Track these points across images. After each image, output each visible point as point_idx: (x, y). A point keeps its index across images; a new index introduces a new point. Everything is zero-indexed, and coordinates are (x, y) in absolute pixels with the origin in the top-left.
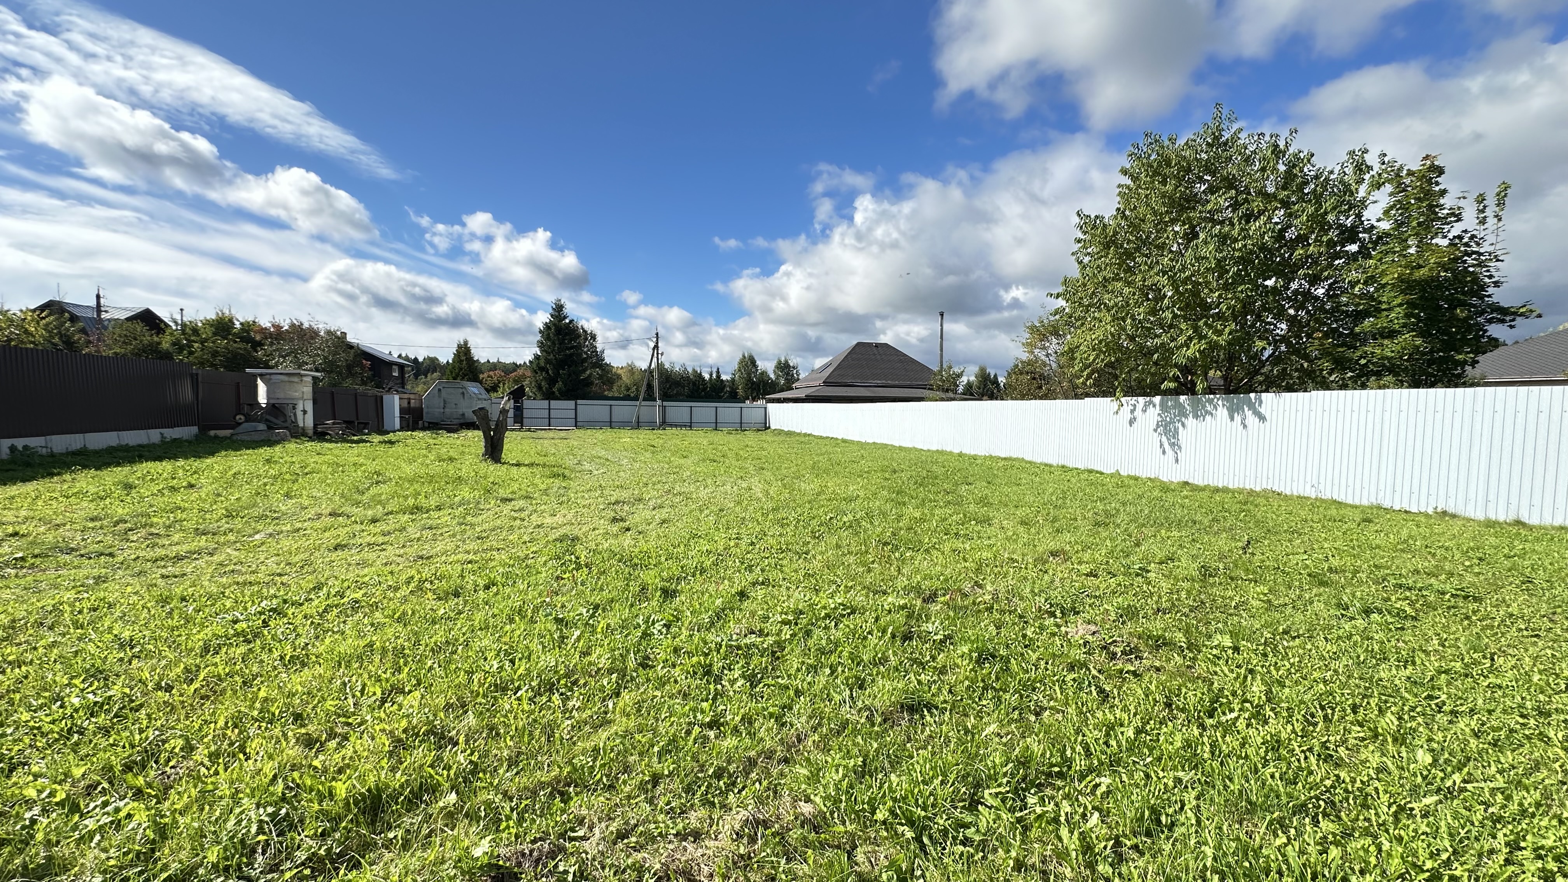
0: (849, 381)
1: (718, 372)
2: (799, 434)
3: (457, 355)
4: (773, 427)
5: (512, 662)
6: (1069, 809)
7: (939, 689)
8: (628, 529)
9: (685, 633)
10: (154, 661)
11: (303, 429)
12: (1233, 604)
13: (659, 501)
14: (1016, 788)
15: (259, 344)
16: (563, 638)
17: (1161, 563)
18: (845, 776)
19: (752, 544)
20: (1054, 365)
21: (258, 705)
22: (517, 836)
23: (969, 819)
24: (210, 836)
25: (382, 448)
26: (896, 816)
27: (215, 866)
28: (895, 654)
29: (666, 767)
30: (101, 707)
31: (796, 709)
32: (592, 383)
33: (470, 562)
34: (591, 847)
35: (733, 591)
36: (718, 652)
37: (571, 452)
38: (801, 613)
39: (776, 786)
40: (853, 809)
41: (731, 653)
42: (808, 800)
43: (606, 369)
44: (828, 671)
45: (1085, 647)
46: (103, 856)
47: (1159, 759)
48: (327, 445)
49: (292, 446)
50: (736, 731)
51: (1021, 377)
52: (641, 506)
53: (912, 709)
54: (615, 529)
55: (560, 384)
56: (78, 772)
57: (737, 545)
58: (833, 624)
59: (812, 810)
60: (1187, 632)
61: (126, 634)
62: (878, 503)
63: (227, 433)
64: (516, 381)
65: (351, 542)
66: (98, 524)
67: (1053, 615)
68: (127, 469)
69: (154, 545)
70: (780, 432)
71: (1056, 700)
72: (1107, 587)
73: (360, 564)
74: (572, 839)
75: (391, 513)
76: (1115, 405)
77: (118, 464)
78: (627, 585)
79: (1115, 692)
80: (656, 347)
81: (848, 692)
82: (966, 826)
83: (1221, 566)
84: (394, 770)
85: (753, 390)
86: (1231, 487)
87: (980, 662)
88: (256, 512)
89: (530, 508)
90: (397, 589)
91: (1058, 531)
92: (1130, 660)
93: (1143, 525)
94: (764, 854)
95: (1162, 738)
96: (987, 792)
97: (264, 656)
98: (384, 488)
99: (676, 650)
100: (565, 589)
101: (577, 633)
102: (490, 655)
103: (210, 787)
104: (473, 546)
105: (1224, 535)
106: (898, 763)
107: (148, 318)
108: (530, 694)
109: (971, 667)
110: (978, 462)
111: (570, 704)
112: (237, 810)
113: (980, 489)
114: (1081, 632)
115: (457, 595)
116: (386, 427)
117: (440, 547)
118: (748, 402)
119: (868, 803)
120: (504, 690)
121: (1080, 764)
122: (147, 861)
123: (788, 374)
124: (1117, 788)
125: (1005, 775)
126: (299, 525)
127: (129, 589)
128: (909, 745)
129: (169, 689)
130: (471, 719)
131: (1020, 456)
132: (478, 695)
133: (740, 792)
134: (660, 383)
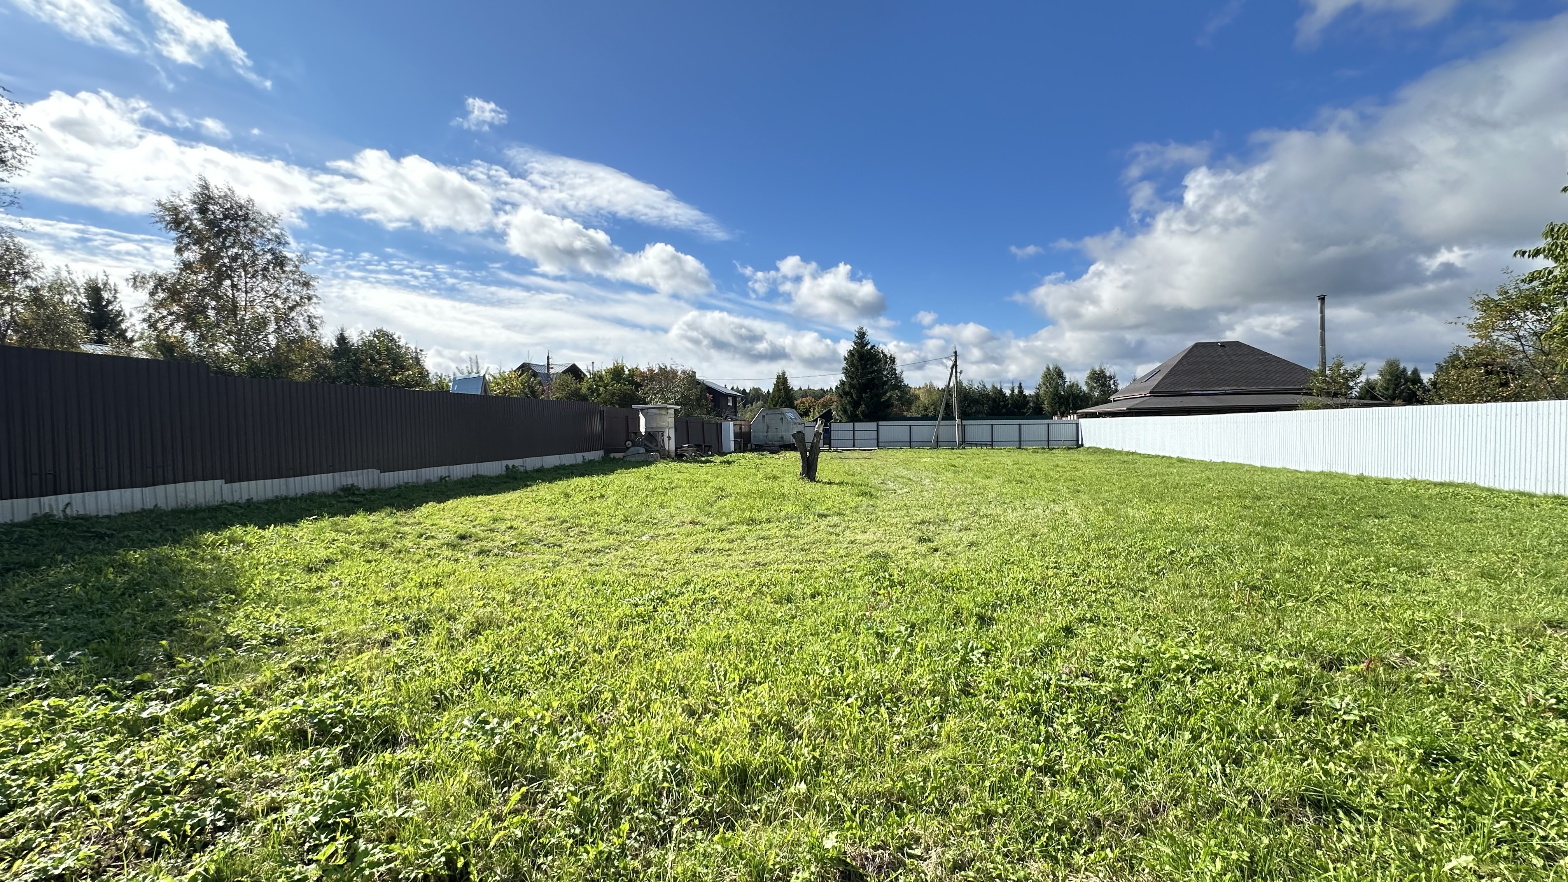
0: (1184, 389)
1: (1020, 387)
2: (1120, 453)
3: (777, 385)
4: (1087, 445)
5: (841, 669)
7: (1360, 787)
8: (936, 550)
9: (1007, 665)
10: (591, 629)
11: (668, 451)
13: (965, 523)
15: (638, 385)
16: (884, 653)
18: (1225, 871)
19: (1074, 575)
20: (1531, 352)
21: (655, 675)
22: (861, 839)
24: (633, 774)
25: (722, 467)
27: (638, 798)
28: (1284, 729)
29: (1000, 805)
30: (564, 658)
31: (1149, 771)
32: (892, 405)
33: (797, 571)
34: (929, 869)
35: (1058, 625)
36: (1047, 691)
37: (875, 470)
38: (1144, 660)
39: (1131, 858)
41: (1062, 694)
43: (903, 389)
44: (1187, 735)
48: (685, 465)
49: (661, 465)
50: (1075, 783)
51: (1464, 372)
52: (947, 527)
53: (1318, 806)
54: (923, 548)
55: (863, 407)
56: (555, 705)
57: (1056, 575)
58: (1188, 679)
61: (574, 607)
62: (1237, 537)
63: (620, 455)
64: (824, 406)
65: (707, 546)
66: (552, 523)
68: (565, 482)
69: (584, 540)
70: (1095, 450)
73: (716, 566)
74: (910, 856)
75: (733, 523)
77: (561, 479)
78: (941, 607)
80: (955, 365)
81: (1219, 767)
85: (1061, 404)
87: (1429, 761)
88: (643, 518)
89: (844, 525)
90: (742, 590)
97: (656, 636)
98: (727, 503)
99: (999, 682)
100: (881, 604)
101: (897, 650)
102: (822, 660)
103: (631, 735)
104: (798, 556)
107: (574, 371)
108: (859, 703)
109: (1413, 767)
111: (897, 720)
112: (649, 758)
113: (1400, 525)
115: (789, 600)
116: (724, 450)
117: (772, 556)
118: (1055, 418)
120: (836, 694)
122: (597, 782)
123: (1103, 385)
126: (670, 530)
127: (572, 573)
128: (1319, 852)
129: (600, 652)
130: (810, 718)
132: (815, 695)
133: (1086, 854)
134: (960, 402)
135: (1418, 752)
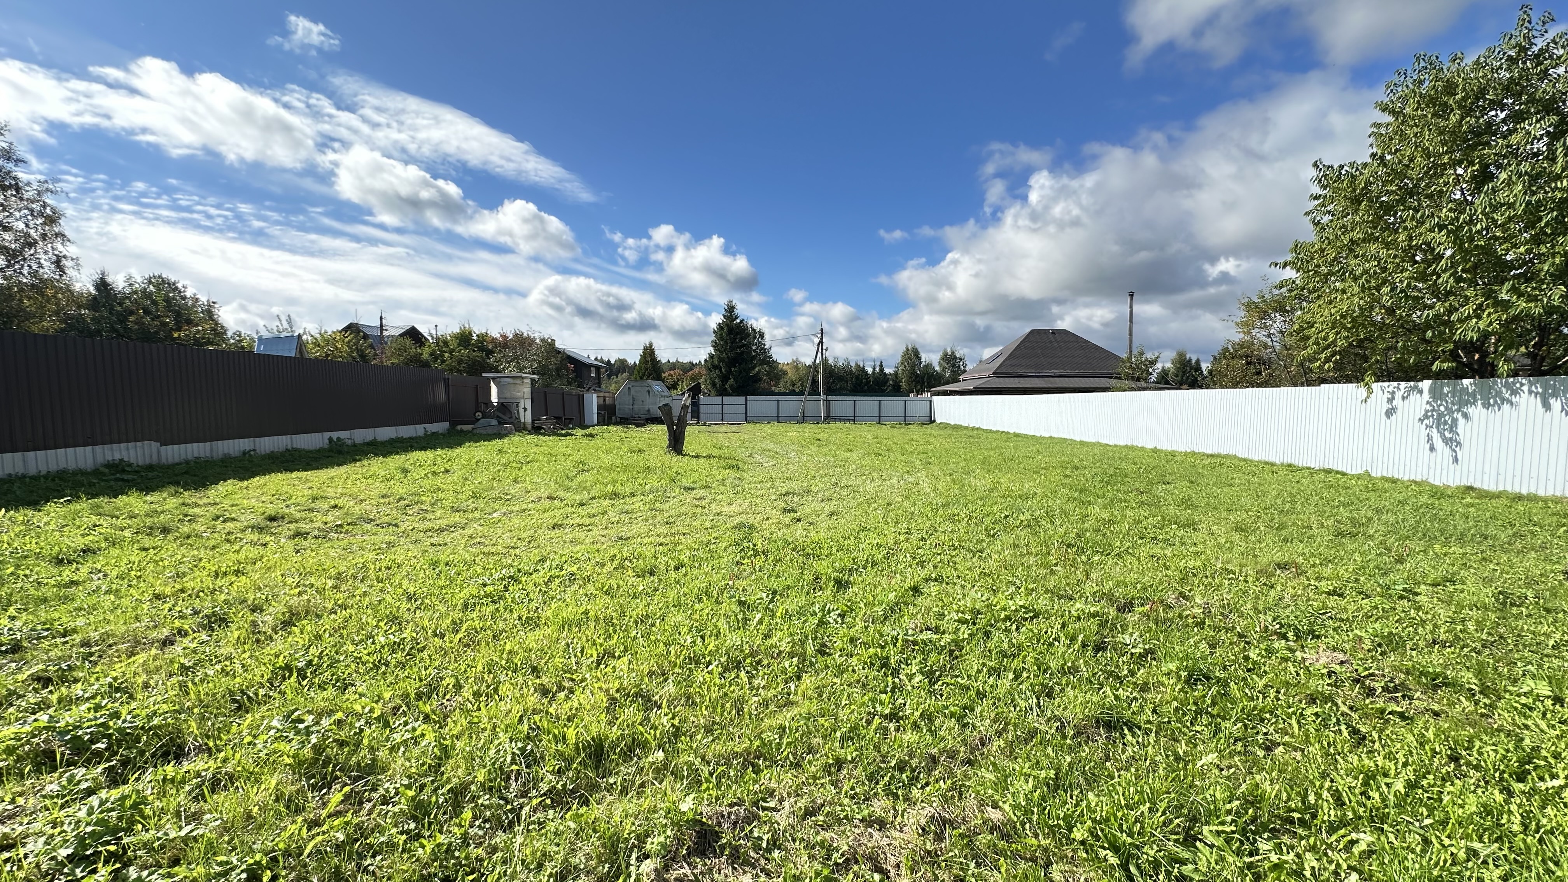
0: (1021, 371)
1: (881, 365)
2: (966, 428)
3: (644, 357)
4: (938, 421)
5: (703, 638)
6: (1315, 864)
7: (1141, 707)
8: (799, 520)
9: (860, 624)
10: (431, 612)
11: (524, 424)
12: (1551, 642)
13: (827, 493)
14: (1244, 829)
15: (491, 352)
16: (746, 620)
17: (1436, 585)
18: (1035, 788)
19: (923, 539)
20: (1278, 347)
21: (505, 656)
22: (717, 799)
23: (1186, 855)
24: (478, 760)
25: (584, 440)
26: (1097, 838)
27: (483, 785)
28: (1087, 664)
29: (849, 753)
30: (399, 646)
31: (978, 709)
32: (760, 379)
33: (661, 545)
34: (782, 819)
35: (907, 585)
36: (895, 646)
37: (743, 444)
38: (979, 612)
39: (961, 786)
40: (1046, 824)
41: (908, 648)
42: (995, 806)
43: (772, 364)
44: (1011, 676)
45: (1330, 677)
46: (408, 764)
47: (1444, 823)
48: (542, 438)
49: (516, 438)
50: (916, 726)
51: (1233, 363)
52: (810, 498)
53: (1109, 726)
54: (787, 519)
55: (731, 381)
56: (387, 695)
57: (907, 540)
58: (1014, 627)
59: (1001, 818)
60: (1480, 672)
61: (411, 590)
62: (1058, 502)
63: (468, 427)
64: (693, 379)
65: (566, 522)
66: (387, 500)
67: (1284, 637)
68: (403, 457)
69: (425, 519)
70: (946, 426)
71: (1292, 736)
72: (1358, 610)
73: (575, 542)
74: (765, 809)
75: (594, 498)
76: (1362, 391)
77: (397, 453)
78: (802, 573)
79: (1375, 735)
80: (821, 342)
81: (1035, 700)
82: (1184, 862)
83: (1530, 594)
84: (611, 723)
85: (917, 383)
86: (1541, 493)
87: (1191, 681)
88: (495, 493)
89: (710, 497)
90: (603, 565)
91: (1286, 540)
92: (1395, 699)
93: (1408, 537)
94: (951, 854)
95: (1446, 799)
96: (1206, 829)
97: (507, 616)
98: (588, 477)
99: (852, 640)
100: (744, 574)
101: (759, 616)
102: (684, 630)
103: (476, 720)
104: (663, 529)
105: (1533, 554)
106: (1095, 781)
107: (413, 334)
108: (720, 669)
109: (1179, 687)
110: (1179, 458)
111: (756, 682)
112: (496, 742)
113: (1181, 489)
114: (1323, 660)
115: (652, 573)
116: (587, 422)
117: (635, 529)
118: (912, 395)
119: (1064, 819)
120: (697, 663)
121: (1328, 813)
122: (436, 772)
123: (954, 366)
124: (1383, 849)
125: (1229, 812)
126: (525, 506)
127: (410, 554)
128: (1108, 764)
129: (442, 636)
130: (670, 687)
131: (1232, 452)
132: (675, 665)
133: (922, 788)
134: (826, 378)
135: (1184, 674)
